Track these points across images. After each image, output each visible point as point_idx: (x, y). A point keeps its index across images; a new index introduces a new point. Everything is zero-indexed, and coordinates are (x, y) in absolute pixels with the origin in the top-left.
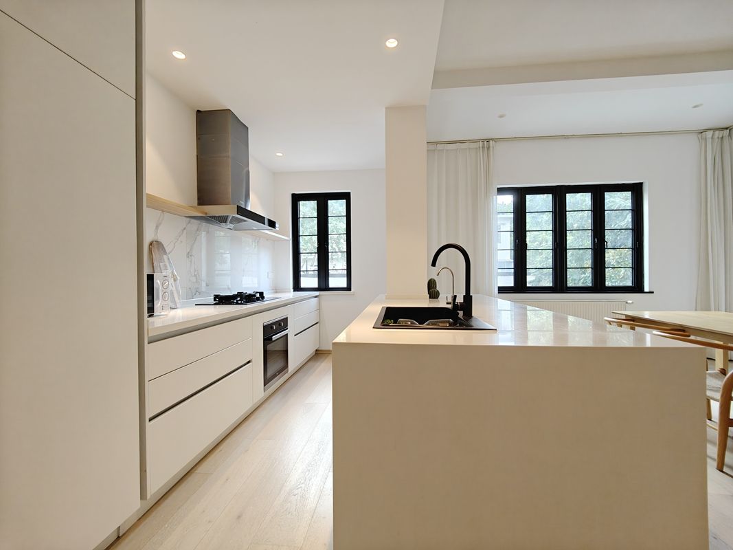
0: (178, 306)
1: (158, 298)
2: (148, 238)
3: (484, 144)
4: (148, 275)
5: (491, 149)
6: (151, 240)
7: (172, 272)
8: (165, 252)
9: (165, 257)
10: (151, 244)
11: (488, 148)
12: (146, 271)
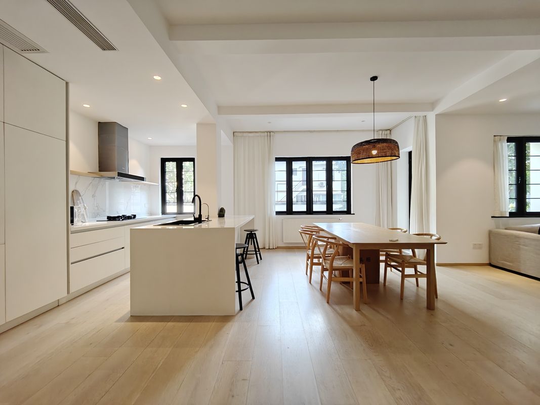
0: (87, 221)
1: (76, 217)
2: (71, 189)
3: (267, 135)
4: (71, 207)
5: (272, 137)
6: (73, 190)
7: (84, 206)
8: (80, 196)
9: (80, 198)
10: (73, 192)
11: (270, 136)
12: (70, 205)
